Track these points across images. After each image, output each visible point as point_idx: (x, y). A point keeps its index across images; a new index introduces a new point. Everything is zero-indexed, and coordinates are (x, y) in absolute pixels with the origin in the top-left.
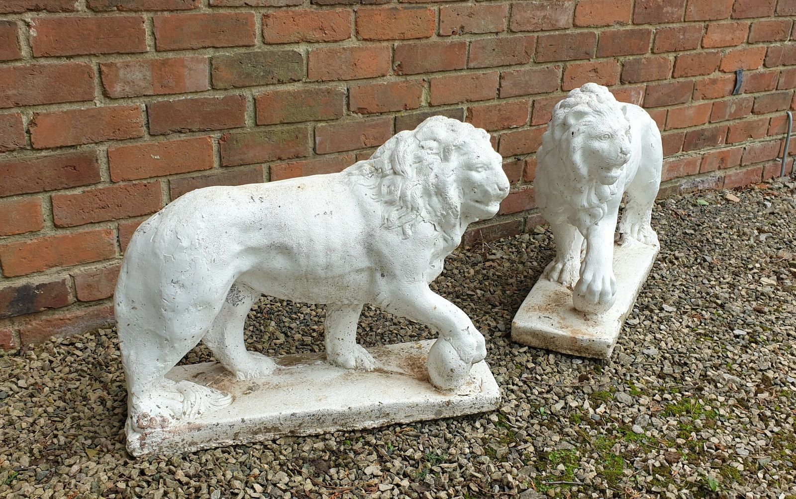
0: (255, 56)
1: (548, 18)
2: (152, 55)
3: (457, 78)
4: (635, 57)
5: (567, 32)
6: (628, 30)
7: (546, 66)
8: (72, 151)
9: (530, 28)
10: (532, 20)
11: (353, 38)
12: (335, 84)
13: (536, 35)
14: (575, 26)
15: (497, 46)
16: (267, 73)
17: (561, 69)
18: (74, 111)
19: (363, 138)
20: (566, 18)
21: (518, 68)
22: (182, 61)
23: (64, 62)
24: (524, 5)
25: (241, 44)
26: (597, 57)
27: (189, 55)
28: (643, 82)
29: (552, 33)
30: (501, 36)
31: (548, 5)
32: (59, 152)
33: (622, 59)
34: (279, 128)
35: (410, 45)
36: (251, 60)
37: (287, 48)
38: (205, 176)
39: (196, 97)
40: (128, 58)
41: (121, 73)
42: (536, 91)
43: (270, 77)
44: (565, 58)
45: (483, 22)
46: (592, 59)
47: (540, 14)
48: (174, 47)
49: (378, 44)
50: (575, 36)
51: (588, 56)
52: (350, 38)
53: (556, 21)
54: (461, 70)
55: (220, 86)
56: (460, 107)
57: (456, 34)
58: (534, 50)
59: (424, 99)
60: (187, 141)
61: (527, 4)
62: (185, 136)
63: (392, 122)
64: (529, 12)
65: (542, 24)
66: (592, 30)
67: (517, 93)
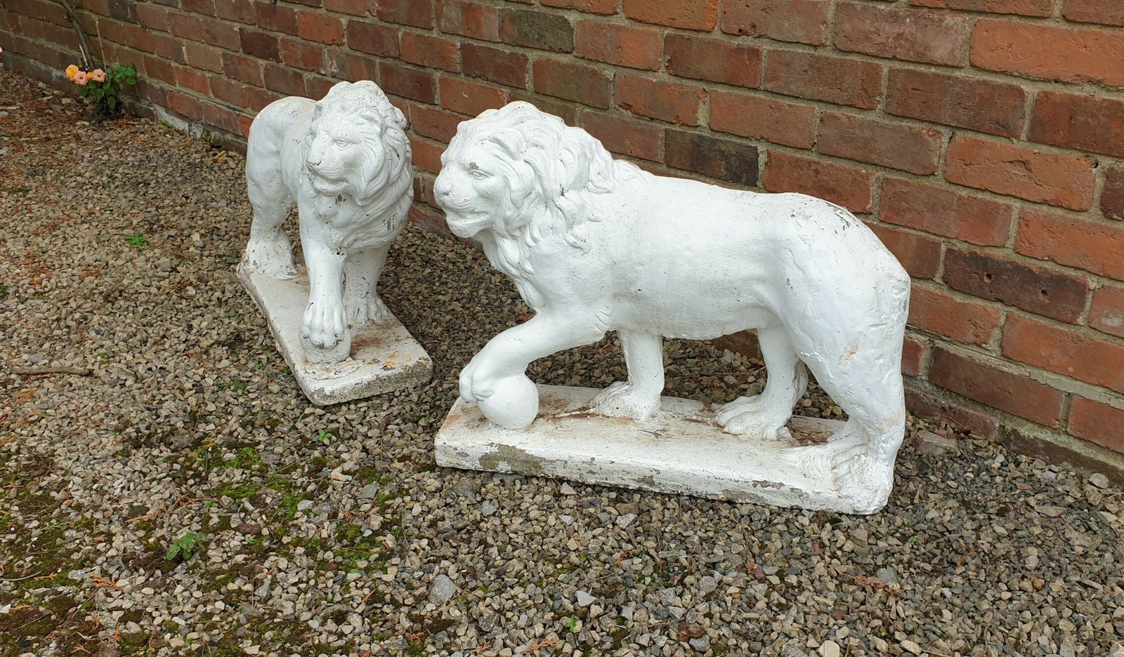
0: (531, 15)
1: (907, 40)
3: (747, 100)
5: (957, 74)
6: (1120, 104)
7: (909, 124)
8: (422, 70)
9: (872, 51)
10: (874, 37)
11: (622, 14)
12: (603, 66)
13: (885, 66)
14: (973, 66)
15: (811, 66)
16: (541, 37)
17: (945, 140)
18: (421, 36)
19: (627, 142)
20: (950, 46)
21: (852, 113)
22: (480, 7)
24: (859, 8)
26: (1030, 140)
27: (488, 3)
29: (922, 69)
30: (821, 52)
31: (908, 16)
32: (416, 69)
33: (1106, 162)
34: (553, 100)
35: (682, 36)
36: (527, 19)
37: (560, 13)
39: (493, 46)
41: (444, 9)
42: (886, 161)
43: (543, 41)
44: (948, 120)
45: (786, 25)
46: (1017, 137)
47: (892, 29)
49: (645, 28)
50: (973, 85)
51: (1005, 130)
52: (617, 13)
53: (927, 48)
54: (756, 89)
55: (507, 40)
56: (753, 145)
57: (747, 34)
58: (884, 90)
59: (702, 118)
60: (484, 87)
61: (864, 8)
62: (485, 84)
63: (662, 135)
64: (868, 21)
65: (896, 48)
66: (1015, 82)
67: (848, 154)
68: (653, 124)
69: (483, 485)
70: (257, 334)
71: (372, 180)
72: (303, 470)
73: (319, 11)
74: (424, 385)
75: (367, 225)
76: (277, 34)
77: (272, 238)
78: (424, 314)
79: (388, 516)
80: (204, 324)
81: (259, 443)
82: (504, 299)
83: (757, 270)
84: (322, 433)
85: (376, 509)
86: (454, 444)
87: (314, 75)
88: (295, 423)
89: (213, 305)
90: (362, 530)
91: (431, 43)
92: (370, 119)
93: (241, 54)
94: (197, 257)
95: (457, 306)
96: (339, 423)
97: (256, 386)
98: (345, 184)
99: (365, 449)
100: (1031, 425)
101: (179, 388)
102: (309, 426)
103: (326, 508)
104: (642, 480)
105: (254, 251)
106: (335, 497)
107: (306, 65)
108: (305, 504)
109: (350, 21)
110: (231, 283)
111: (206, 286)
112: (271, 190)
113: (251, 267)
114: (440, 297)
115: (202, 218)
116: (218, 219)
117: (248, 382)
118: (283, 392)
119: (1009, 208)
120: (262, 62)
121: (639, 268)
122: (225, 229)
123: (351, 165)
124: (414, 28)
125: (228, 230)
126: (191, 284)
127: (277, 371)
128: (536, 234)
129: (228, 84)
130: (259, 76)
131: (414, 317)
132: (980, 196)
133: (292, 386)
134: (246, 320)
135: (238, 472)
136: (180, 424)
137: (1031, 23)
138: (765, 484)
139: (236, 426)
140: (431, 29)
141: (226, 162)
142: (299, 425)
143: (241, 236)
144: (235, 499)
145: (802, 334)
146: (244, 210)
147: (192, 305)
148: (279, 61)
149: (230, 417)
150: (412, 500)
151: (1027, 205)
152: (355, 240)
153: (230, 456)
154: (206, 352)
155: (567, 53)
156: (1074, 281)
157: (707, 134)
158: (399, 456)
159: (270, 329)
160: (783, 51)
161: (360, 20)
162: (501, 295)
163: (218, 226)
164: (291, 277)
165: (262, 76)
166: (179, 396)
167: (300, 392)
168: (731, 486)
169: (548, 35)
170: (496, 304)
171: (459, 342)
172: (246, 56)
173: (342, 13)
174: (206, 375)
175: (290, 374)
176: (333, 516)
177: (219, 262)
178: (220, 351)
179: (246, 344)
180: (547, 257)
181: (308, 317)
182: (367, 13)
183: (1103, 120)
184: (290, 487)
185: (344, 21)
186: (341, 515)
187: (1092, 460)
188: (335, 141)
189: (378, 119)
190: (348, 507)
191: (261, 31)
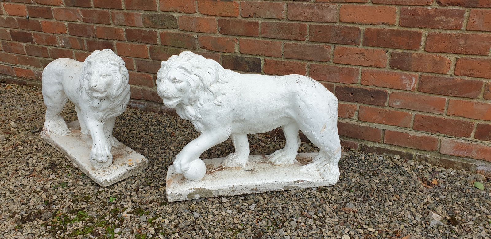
0: (157, 15)
1: (316, 14)
2: (125, 11)
3: (254, 41)
4: (405, 51)
5: (335, 25)
6: (394, 30)
7: (318, 44)
8: (107, 41)
9: (302, 19)
10: (303, 14)
11: (198, 12)
12: (192, 33)
13: (308, 24)
14: (341, 21)
15: (279, 27)
16: (163, 23)
17: (332, 48)
18: (105, 27)
20: (332, 15)
21: (296, 42)
22: (133, 14)
23: (101, 10)
24: (296, 4)
25: (152, 10)
26: (363, 45)
27: (136, 12)
28: (416, 71)
29: (322, 24)
30: (282, 21)
31: (315, 6)
32: (104, 40)
33: (391, 50)
34: (170, 48)
35: (225, 20)
36: (156, 17)
37: (170, 14)
38: (146, 61)
39: (140, 29)
40: (118, 11)
41: (116, 16)
42: (311, 58)
43: (164, 25)
44: (333, 41)
45: (268, 12)
46: (359, 45)
47: (309, 11)
48: (130, 8)
49: (209, 17)
50: (342, 28)
51: (355, 43)
52: (196, 12)
53: (323, 16)
54: (257, 37)
55: (147, 26)
56: (259, 58)
57: (252, 17)
58: (308, 33)
59: (237, 49)
60: (138, 45)
61: (298, 4)
62: (138, 44)
63: (220, 57)
64: (300, 9)
65: (311, 17)
66: (356, 26)
67: (296, 57)
68: (215, 53)
69: (190, 206)
70: (62, 161)
71: (118, 90)
72: (109, 215)
73: (52, 21)
74: (146, 170)
75: (113, 109)
76: (31, 31)
77: (56, 119)
78: (131, 140)
79: (156, 227)
80: (34, 161)
81: (84, 208)
82: (160, 128)
83: (287, 104)
84: (111, 198)
85: (149, 225)
86: (176, 192)
87: (52, 48)
88: (97, 196)
89: (35, 152)
90: (148, 235)
91: (111, 30)
92: (114, 65)
93: (12, 41)
94: (16, 132)
95: (142, 134)
96: (117, 192)
97: (71, 184)
98: (106, 93)
99: (132, 201)
100: (371, 142)
101: (34, 192)
102: (104, 196)
103: (128, 230)
104: (253, 190)
105: (48, 126)
106: (129, 224)
107: (48, 43)
108: (117, 230)
109: (69, 24)
110: (40, 141)
111: (27, 144)
112: (57, 98)
113: (49, 133)
114: (134, 132)
115: (11, 115)
116: (20, 114)
117: (67, 182)
118: (85, 184)
119: (358, 70)
120: (24, 44)
121: (244, 110)
122: (24, 118)
123: (109, 85)
124: (101, 25)
125: (26, 118)
126: (19, 144)
127: (78, 175)
128: (202, 103)
129: (6, 55)
130: (23, 50)
131: (128, 142)
132: (347, 66)
133: (88, 181)
134: (54, 156)
135: (80, 223)
136: (42, 208)
137: (360, 5)
138: (298, 182)
139: (70, 203)
140: (110, 24)
141: (11, 88)
142: (99, 197)
143: (34, 120)
144: (84, 235)
145: (306, 125)
146: (30, 108)
147: (24, 153)
148: (33, 43)
149: (65, 200)
150: (163, 218)
151: (364, 68)
152: (108, 115)
153: (73, 217)
154: (41, 173)
155: (175, 29)
156: (383, 92)
157: (239, 55)
158: (149, 201)
159: (67, 158)
160: (267, 22)
161: (74, 23)
162: (158, 127)
163: (20, 117)
164: (69, 134)
165: (25, 50)
166: (36, 195)
167: (93, 183)
168: (286, 185)
169: (166, 23)
170: (158, 130)
171: (151, 149)
172: (15, 42)
173: (65, 21)
174: (45, 184)
175: (85, 176)
176: (132, 232)
177: (28, 133)
178: (47, 172)
179: (58, 166)
180: (208, 111)
181: (94, 151)
182: (78, 20)
183: (389, 36)
184: (107, 224)
185: (66, 24)
186: (135, 231)
187: (393, 151)
188: (101, 75)
189: (118, 64)
190: (137, 227)
191: (22, 31)
